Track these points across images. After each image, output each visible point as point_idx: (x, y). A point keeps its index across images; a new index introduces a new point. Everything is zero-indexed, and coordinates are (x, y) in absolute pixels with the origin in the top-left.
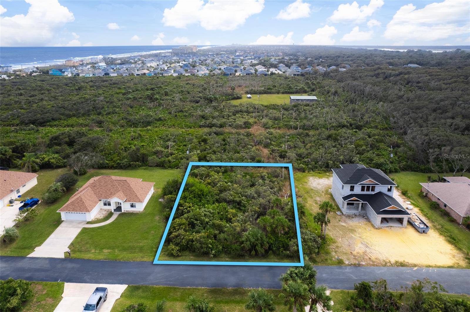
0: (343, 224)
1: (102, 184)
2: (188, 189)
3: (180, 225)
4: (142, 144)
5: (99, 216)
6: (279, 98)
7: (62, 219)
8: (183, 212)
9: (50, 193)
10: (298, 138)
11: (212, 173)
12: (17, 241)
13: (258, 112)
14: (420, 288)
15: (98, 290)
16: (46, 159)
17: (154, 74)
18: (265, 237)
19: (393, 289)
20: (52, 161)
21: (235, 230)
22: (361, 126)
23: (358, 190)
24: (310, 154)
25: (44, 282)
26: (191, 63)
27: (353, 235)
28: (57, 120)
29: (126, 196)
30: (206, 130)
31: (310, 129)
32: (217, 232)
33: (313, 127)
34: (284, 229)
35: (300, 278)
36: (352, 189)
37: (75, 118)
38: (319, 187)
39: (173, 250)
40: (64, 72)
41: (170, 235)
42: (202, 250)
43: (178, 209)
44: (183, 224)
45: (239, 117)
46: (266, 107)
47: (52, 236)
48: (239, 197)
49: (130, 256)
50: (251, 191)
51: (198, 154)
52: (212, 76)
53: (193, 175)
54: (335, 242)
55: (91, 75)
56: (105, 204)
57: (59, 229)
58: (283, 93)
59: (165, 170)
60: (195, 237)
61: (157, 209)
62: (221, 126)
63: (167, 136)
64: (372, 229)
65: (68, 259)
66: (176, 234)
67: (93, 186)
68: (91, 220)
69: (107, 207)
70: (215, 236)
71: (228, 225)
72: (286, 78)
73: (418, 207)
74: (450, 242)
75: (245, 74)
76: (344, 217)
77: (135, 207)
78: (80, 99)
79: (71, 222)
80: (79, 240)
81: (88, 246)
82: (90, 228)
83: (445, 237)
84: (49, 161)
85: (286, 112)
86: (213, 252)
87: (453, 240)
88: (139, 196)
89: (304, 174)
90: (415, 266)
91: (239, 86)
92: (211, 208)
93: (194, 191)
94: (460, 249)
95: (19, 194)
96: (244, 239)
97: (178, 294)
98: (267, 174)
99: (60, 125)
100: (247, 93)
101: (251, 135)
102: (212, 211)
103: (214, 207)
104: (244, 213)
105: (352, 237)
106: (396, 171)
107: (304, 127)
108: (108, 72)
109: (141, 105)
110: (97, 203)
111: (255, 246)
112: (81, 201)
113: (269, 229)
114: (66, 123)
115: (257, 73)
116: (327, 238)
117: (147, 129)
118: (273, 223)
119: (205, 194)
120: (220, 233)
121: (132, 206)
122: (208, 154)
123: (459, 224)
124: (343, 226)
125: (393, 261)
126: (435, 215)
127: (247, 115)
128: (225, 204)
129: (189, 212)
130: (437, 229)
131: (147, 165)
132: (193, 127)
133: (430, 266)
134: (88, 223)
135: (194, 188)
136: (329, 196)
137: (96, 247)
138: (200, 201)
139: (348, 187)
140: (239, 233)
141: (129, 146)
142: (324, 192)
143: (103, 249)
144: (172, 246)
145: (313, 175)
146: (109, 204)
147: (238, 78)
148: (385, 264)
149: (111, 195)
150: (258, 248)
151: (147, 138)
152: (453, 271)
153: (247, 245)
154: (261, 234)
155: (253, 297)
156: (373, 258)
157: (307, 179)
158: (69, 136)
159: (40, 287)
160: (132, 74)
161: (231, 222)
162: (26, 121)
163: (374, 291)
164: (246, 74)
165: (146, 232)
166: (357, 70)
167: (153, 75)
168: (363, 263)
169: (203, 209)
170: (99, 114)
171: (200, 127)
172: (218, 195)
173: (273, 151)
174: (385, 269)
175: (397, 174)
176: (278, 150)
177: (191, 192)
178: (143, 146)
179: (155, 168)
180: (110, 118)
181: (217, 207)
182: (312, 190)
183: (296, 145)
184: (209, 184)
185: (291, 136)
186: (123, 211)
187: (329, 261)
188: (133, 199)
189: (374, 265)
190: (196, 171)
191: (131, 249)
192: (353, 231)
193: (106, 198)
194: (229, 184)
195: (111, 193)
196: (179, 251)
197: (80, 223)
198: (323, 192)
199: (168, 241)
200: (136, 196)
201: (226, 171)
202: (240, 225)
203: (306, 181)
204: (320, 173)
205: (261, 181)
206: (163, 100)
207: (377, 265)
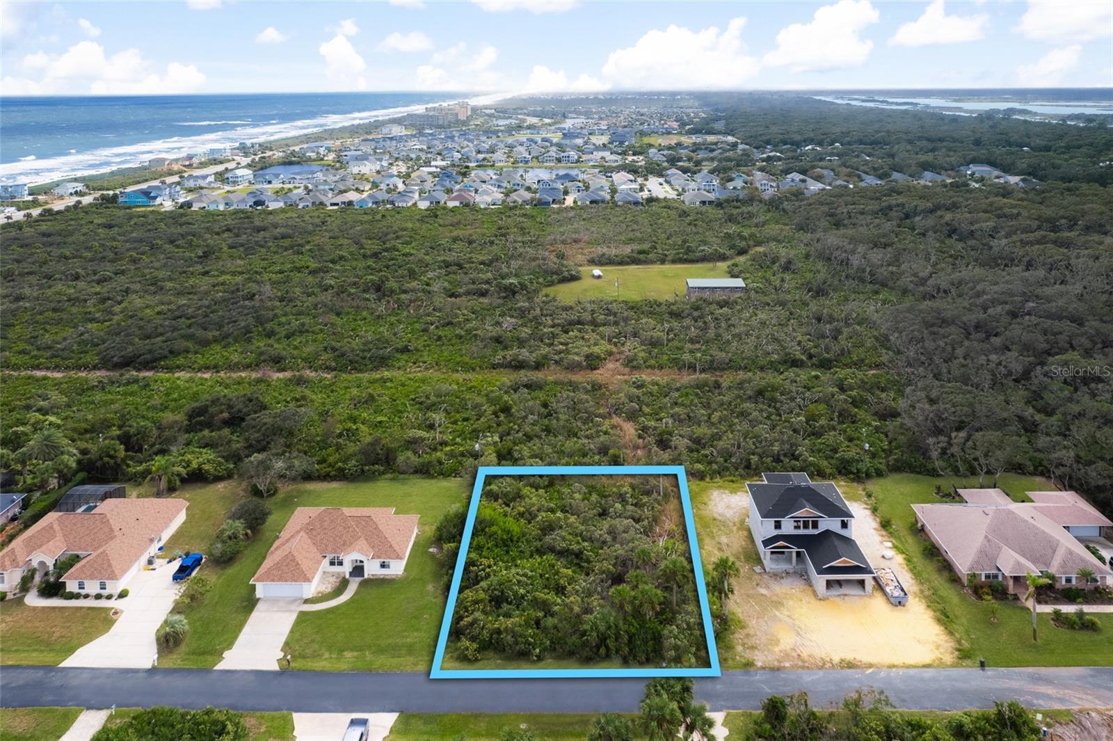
0: (763, 591)
1: (326, 524)
2: (483, 530)
3: (476, 602)
4: (379, 419)
5: (324, 587)
6: (666, 276)
7: (258, 596)
8: (477, 576)
9: (224, 542)
10: (697, 394)
11: (526, 490)
12: (187, 640)
13: (616, 323)
14: (857, 703)
15: (354, 723)
16: (194, 465)
17: (373, 203)
18: (621, 623)
19: (819, 707)
20: (206, 467)
21: (571, 609)
22: (830, 361)
23: (788, 527)
24: (716, 437)
25: (258, 714)
26: (457, 162)
27: (777, 613)
28: (179, 354)
29: (373, 547)
30: (507, 378)
31: (724, 369)
32: (541, 614)
33: (729, 366)
34: (653, 608)
35: (667, 692)
36: (778, 525)
37: (217, 348)
38: (729, 514)
39: (467, 649)
40: (155, 198)
41: (458, 623)
42: (518, 648)
43: (466, 570)
44: (481, 601)
45: (576, 337)
46: (632, 308)
47: (247, 629)
48: (578, 543)
49: (395, 661)
50: (601, 529)
51: (495, 443)
52: (511, 209)
53: (488, 495)
54: (743, 627)
55: (221, 208)
56: (332, 563)
57: (255, 615)
58: (674, 262)
59: (433, 481)
60: (504, 626)
61: (428, 569)
62: (538, 366)
63: (427, 397)
64: (813, 600)
65: (285, 671)
66: (470, 619)
67: (309, 529)
68: (311, 596)
69: (336, 569)
70: (538, 622)
71: (559, 601)
72: (684, 214)
73: (903, 553)
74: (939, 621)
75: (588, 203)
76: (766, 577)
77: (388, 566)
78: (214, 286)
79: (274, 601)
80: (297, 635)
81: (316, 646)
82: (313, 612)
83: (935, 611)
84: (200, 469)
85: (675, 324)
86: (537, 650)
87: (945, 618)
88: (397, 548)
89: (702, 483)
90: (871, 666)
91: (575, 241)
92: (527, 566)
93: (495, 533)
94: (951, 633)
95: (161, 544)
96: (586, 627)
97: (482, 725)
98: (630, 490)
99: (190, 367)
100: (593, 262)
101: (600, 387)
102: (530, 574)
103: (533, 565)
104: (587, 574)
105: (776, 616)
106: (880, 474)
107: (711, 367)
108: (263, 198)
109: (358, 307)
110: (319, 563)
111: (606, 639)
112: (293, 560)
113: (628, 608)
114: (200, 360)
115: (617, 197)
116: (732, 620)
117: (382, 378)
118: (635, 598)
119: (515, 538)
120: (545, 616)
121: (383, 566)
122: (515, 444)
123: (963, 586)
124: (762, 595)
125: (836, 659)
126: (929, 569)
127: (593, 331)
128: (550, 557)
129: (488, 576)
130: (926, 597)
131: (394, 471)
132: (478, 369)
133: (894, 666)
134: (306, 601)
135: (494, 529)
136: (745, 533)
137: (330, 649)
138: (507, 552)
139: (771, 522)
140: (578, 616)
141: (354, 427)
142: (738, 525)
143: (343, 651)
144: (465, 643)
145: (720, 487)
146: (341, 564)
147: (572, 214)
148: (822, 666)
149: (346, 545)
150: (611, 643)
151: (386, 403)
152: (929, 673)
153: (593, 638)
154: (615, 618)
155: (599, 722)
156: (805, 655)
157: (708, 497)
158: (230, 407)
159: (253, 721)
160: (321, 203)
161: (564, 594)
162: (115, 359)
163: (792, 711)
164: (592, 202)
165: (415, 617)
166: (843, 195)
167: (370, 205)
168: (787, 665)
169: (513, 571)
170: (270, 334)
171: (494, 367)
172: (540, 540)
173: (645, 429)
174: (821, 673)
175: (882, 481)
176: (655, 428)
177: (490, 536)
178: (380, 422)
179: (411, 476)
180: (296, 348)
181: (539, 564)
182: (715, 519)
183: (691, 415)
184: (522, 515)
185: (683, 390)
186: (366, 576)
187: (730, 662)
188: (385, 552)
189: (803, 668)
190: (494, 487)
191: (394, 650)
192: (778, 604)
193: (335, 552)
194: (559, 514)
195: (345, 541)
196: (478, 650)
197: (294, 601)
198: (735, 525)
199: (456, 633)
200: (391, 546)
201: (552, 482)
202: (579, 599)
203: (706, 499)
204: (732, 481)
205: (618, 506)
206: (405, 292)
207: (808, 668)
